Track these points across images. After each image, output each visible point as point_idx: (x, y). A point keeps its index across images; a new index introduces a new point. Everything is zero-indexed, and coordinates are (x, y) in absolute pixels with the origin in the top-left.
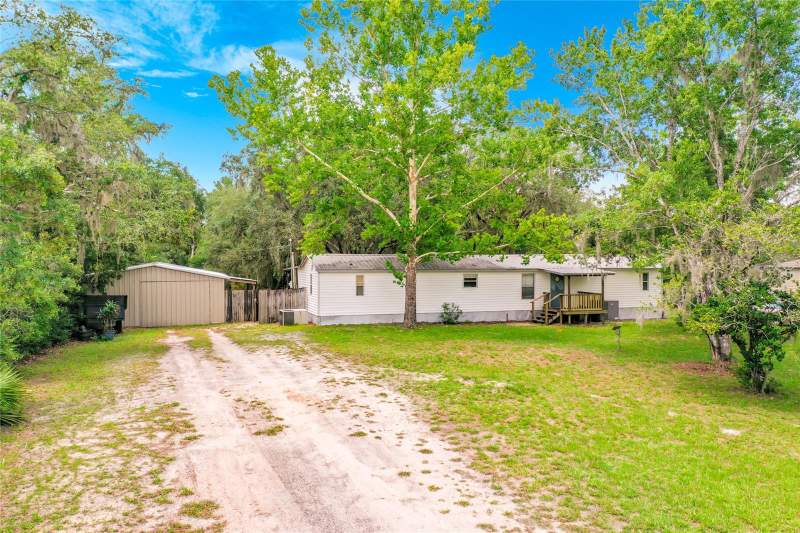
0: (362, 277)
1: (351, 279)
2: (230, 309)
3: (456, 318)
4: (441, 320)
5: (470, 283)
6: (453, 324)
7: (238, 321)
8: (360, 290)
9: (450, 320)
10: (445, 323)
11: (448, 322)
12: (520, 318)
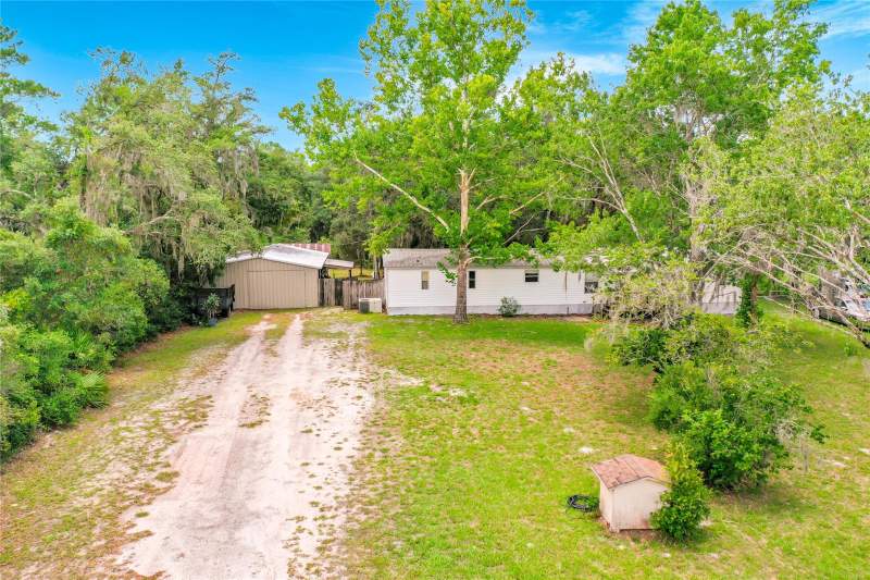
0: (427, 273)
1: (417, 275)
2: (322, 295)
3: (515, 311)
4: (498, 313)
5: (532, 278)
6: (511, 316)
7: (329, 305)
8: (425, 285)
9: (509, 313)
10: (503, 316)
11: (507, 315)
12: (582, 311)
